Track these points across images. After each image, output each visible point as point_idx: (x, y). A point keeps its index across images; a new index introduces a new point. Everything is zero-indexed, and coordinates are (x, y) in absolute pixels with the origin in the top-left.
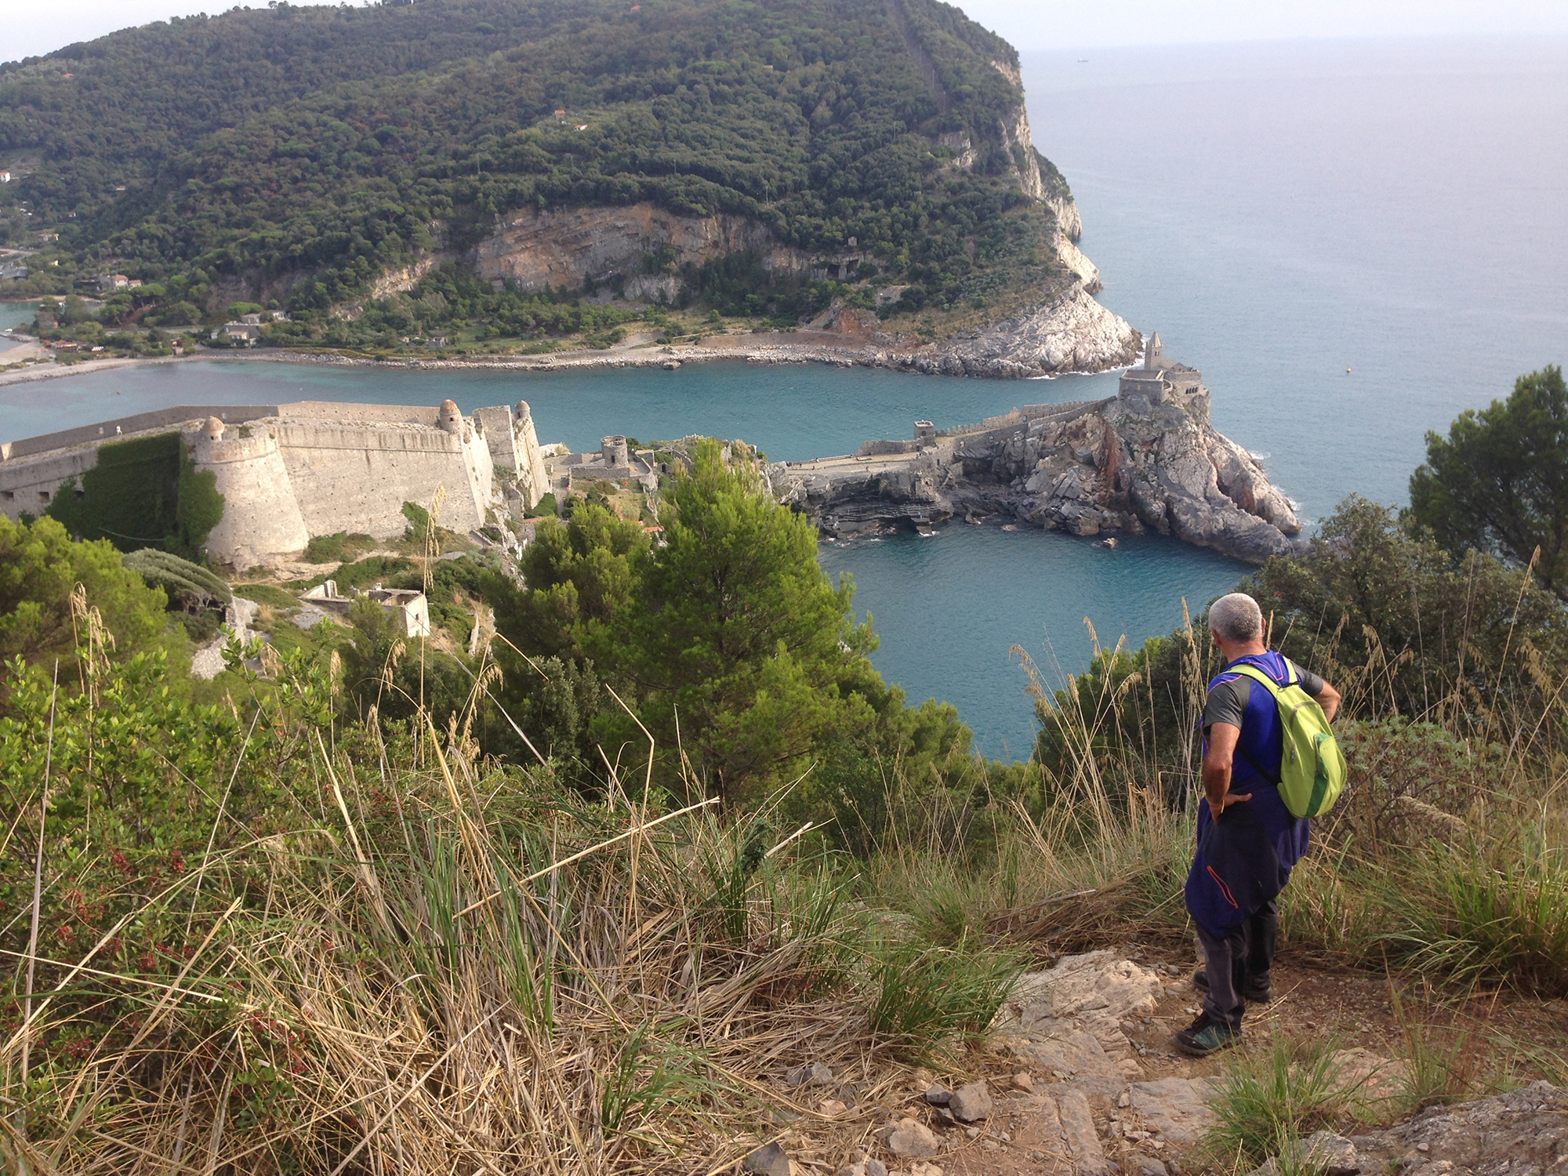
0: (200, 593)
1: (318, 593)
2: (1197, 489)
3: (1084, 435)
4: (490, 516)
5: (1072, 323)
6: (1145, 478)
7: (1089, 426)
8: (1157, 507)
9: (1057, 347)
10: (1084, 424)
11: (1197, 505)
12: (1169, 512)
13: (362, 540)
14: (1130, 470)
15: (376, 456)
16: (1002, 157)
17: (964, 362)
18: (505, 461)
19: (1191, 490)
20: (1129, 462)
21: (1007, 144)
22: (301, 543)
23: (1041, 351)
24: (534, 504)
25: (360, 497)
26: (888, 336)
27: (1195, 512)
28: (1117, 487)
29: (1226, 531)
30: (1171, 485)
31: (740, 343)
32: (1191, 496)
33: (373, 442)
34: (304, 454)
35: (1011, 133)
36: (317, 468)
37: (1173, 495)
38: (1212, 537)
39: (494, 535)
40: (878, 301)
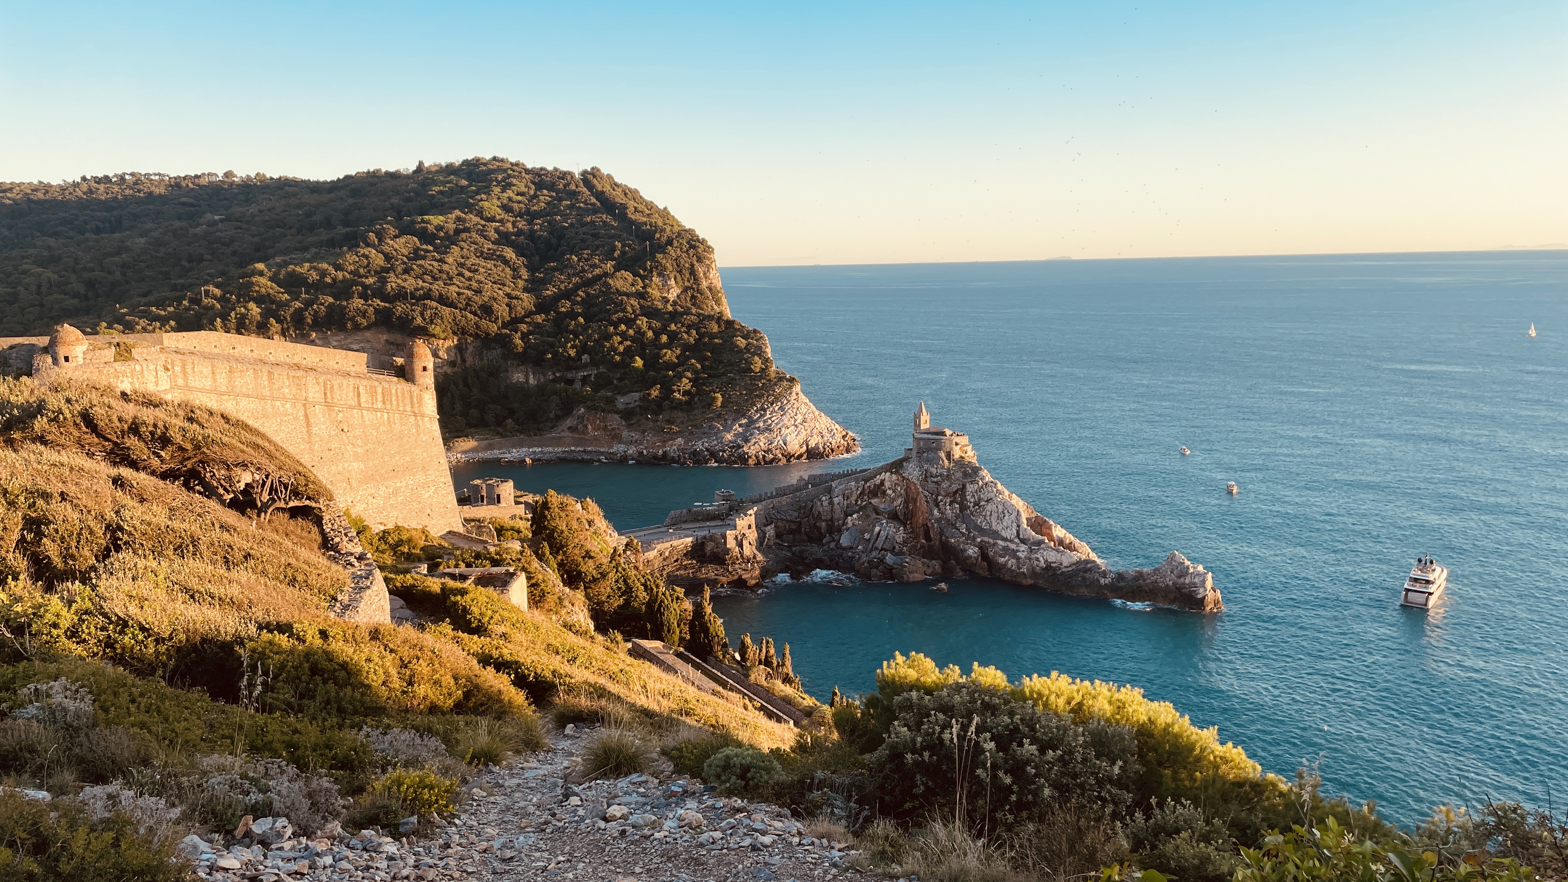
2: (1010, 533)
3: (884, 493)
6: (954, 526)
7: (887, 484)
8: (972, 551)
9: (791, 439)
10: (882, 482)
11: (1013, 546)
12: (984, 555)
14: (938, 520)
15: (318, 415)
19: (1003, 534)
20: (936, 512)
23: (778, 442)
26: (635, 435)
27: (1014, 554)
28: (928, 537)
29: (1049, 567)
30: (982, 531)
32: (1005, 539)
33: (314, 393)
35: (706, 276)
37: (986, 539)
38: (1033, 573)
40: (620, 406)
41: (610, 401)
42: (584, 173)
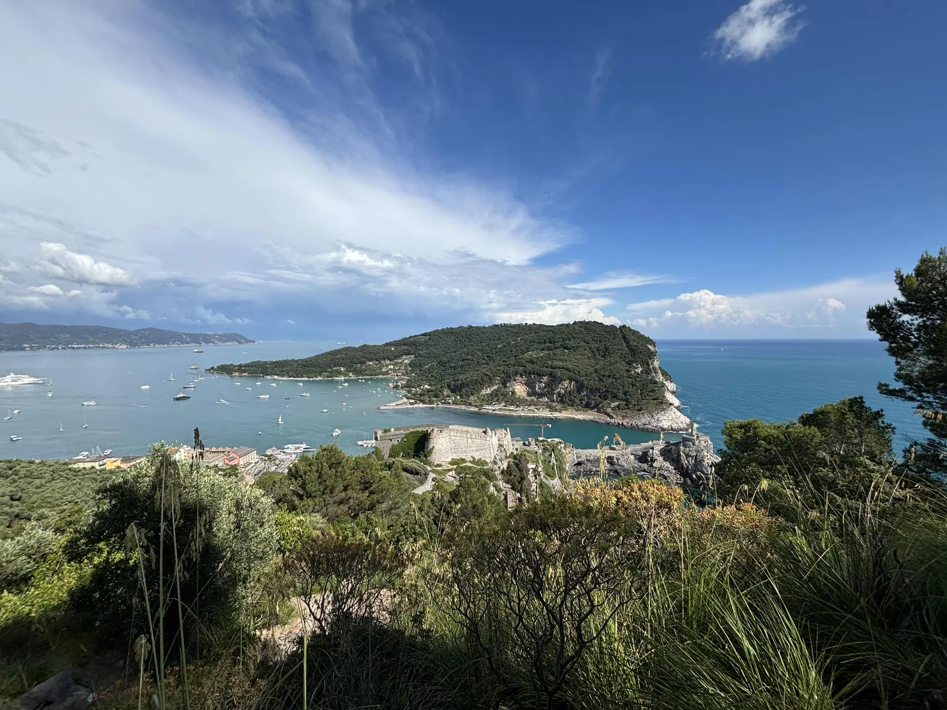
0: (423, 472)
1: (450, 473)
3: (672, 452)
4: (495, 458)
5: (670, 418)
7: (673, 450)
9: (665, 424)
13: (463, 460)
15: (469, 440)
16: (650, 369)
17: (637, 425)
18: (502, 443)
20: (687, 462)
21: (651, 367)
22: (449, 460)
23: (661, 425)
24: (508, 455)
25: (465, 449)
26: (615, 416)
28: (682, 469)
31: (572, 414)
33: (469, 436)
34: (453, 438)
35: (652, 364)
36: (456, 441)
39: (495, 463)
40: (612, 406)
41: (610, 404)
42: (621, 326)
